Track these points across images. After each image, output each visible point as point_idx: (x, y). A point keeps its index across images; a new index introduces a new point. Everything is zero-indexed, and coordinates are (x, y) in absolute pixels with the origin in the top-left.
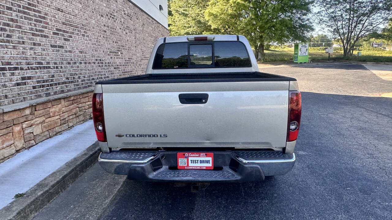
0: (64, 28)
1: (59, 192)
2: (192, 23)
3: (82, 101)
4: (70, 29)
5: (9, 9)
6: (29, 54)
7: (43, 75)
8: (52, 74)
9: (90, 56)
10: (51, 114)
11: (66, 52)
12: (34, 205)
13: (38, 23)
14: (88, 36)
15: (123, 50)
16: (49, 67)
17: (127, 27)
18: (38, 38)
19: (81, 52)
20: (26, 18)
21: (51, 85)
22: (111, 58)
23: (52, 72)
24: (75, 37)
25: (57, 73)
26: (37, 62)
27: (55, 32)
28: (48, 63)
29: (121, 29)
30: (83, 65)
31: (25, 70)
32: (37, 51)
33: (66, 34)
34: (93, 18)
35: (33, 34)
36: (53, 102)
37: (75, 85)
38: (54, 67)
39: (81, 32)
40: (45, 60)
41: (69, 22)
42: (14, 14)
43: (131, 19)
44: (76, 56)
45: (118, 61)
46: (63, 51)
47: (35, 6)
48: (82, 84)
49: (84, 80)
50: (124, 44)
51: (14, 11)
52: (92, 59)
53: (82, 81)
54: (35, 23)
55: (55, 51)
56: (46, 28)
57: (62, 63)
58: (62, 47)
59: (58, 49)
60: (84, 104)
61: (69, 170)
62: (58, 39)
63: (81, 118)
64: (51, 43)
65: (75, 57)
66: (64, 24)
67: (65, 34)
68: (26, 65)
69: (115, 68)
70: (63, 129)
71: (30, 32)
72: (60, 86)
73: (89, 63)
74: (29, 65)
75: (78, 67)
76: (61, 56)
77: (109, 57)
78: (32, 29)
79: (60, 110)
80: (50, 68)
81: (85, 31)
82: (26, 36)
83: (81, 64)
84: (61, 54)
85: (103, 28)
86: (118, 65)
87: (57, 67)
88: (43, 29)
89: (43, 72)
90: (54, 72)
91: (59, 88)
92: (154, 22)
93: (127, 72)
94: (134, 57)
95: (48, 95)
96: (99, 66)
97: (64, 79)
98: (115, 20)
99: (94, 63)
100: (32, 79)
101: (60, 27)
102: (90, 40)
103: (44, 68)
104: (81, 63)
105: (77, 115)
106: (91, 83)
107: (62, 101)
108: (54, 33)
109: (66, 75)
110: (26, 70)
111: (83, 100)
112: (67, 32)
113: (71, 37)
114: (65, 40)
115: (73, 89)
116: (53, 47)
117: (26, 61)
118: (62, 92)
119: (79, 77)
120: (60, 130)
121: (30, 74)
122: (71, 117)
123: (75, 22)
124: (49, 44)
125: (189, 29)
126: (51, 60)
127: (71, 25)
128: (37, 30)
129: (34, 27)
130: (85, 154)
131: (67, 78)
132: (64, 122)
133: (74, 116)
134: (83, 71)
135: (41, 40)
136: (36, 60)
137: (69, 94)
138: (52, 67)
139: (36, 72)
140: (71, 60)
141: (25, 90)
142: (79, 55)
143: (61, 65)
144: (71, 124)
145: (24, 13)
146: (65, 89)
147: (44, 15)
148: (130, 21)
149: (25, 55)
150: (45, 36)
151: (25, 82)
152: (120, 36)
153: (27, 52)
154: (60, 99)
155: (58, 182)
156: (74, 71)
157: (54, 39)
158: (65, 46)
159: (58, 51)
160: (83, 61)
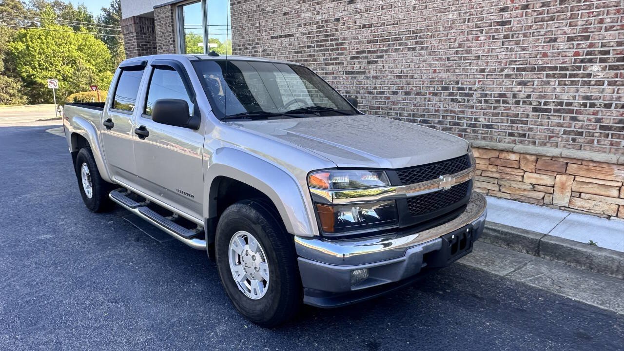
0: (370, 47)
5: (309, 47)
9: (423, 81)
11: (368, 78)
13: (334, 52)
18: (331, 67)
19: (400, 77)
20: (322, 50)
30: (401, 96)
33: (372, 55)
34: (454, 8)
35: (327, 64)
41: (381, 37)
42: (312, 50)
46: (362, 78)
47: (333, 35)
51: (313, 48)
54: (330, 52)
57: (358, 92)
58: (362, 73)
62: (357, 63)
64: (347, 70)
65: (385, 84)
66: (370, 42)
67: (369, 55)
71: (324, 63)
73: (418, 94)
75: (388, 98)
76: (357, 84)
78: (326, 60)
84: (358, 81)
88: (339, 56)
101: (364, 48)
104: (395, 93)
108: (353, 58)
112: (375, 52)
113: (381, 57)
114: (369, 62)
116: (348, 74)
123: (394, 34)
124: (343, 71)
127: (384, 40)
128: (331, 59)
140: (375, 88)
142: (392, 81)
145: (321, 46)
147: (343, 40)
150: (339, 64)
156: (377, 103)
157: (351, 64)
158: (367, 71)
159: (355, 78)
160: (402, 89)
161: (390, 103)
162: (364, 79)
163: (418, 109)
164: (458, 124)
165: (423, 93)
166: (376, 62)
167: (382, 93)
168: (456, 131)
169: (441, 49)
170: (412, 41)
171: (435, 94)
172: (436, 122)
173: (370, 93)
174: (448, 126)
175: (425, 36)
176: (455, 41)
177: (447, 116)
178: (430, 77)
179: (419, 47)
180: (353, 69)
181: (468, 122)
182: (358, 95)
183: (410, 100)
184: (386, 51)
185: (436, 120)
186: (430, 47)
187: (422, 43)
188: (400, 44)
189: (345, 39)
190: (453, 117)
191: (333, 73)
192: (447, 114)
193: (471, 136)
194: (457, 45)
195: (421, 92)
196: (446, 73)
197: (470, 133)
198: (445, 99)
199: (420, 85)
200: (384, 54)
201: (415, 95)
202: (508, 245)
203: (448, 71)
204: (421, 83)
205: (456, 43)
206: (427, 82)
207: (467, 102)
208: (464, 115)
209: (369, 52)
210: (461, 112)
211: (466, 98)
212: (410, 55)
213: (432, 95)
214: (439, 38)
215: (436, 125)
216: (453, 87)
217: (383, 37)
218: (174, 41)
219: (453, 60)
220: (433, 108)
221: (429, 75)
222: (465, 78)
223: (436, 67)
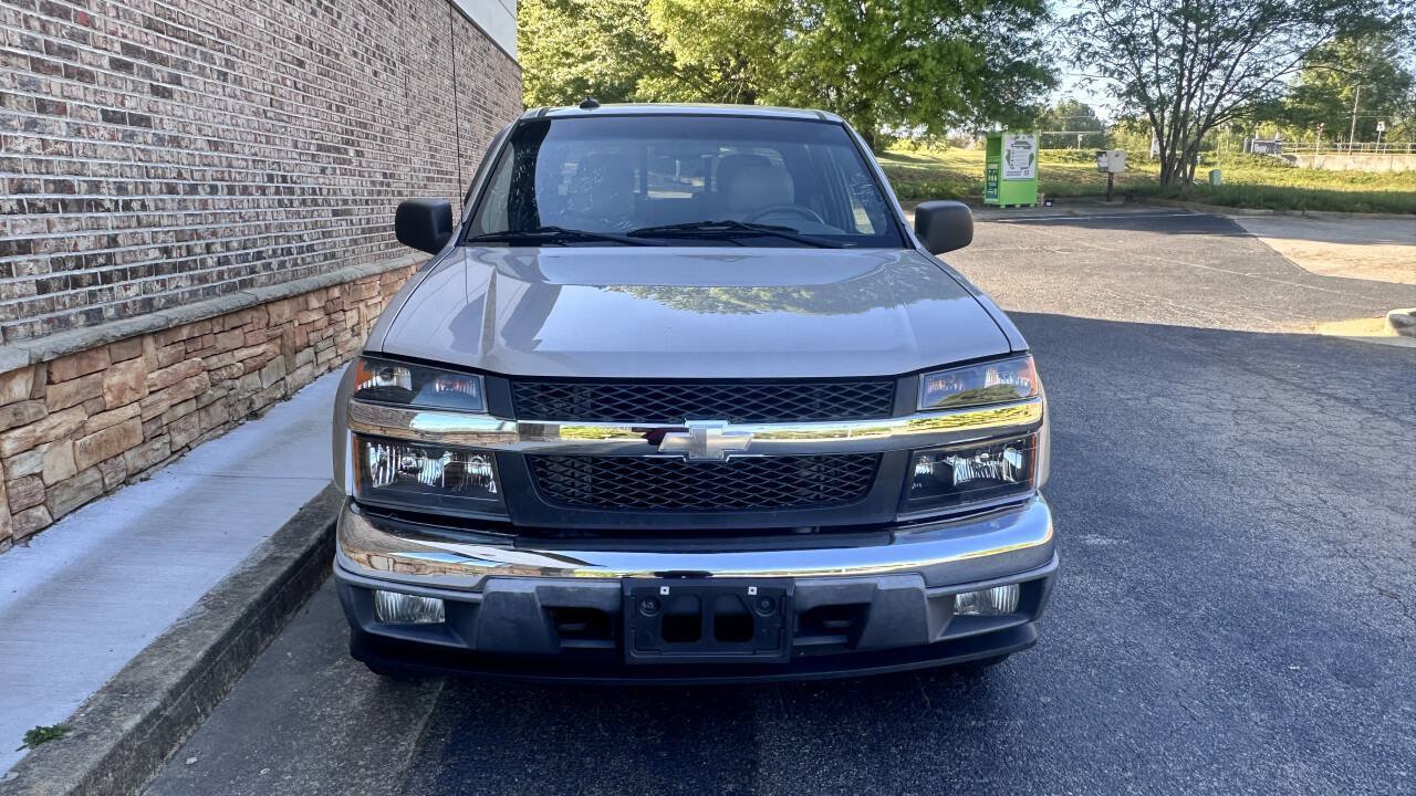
0: (150, 41)
1: (198, 715)
2: (598, 44)
3: (219, 346)
4: (172, 49)
6: (22, 148)
7: (74, 235)
8: (111, 232)
9: (246, 160)
10: (109, 398)
11: (160, 140)
12: (113, 771)
13: (54, 20)
14: (238, 81)
15: (363, 141)
16: (98, 205)
17: (377, 46)
18: (57, 81)
19: (214, 146)
21: (107, 278)
22: (323, 171)
23: (110, 226)
24: (194, 82)
25: (129, 227)
26: (54, 182)
27: (118, 60)
28: (95, 187)
29: (355, 54)
30: (223, 196)
31: (9, 213)
32: (51, 133)
33: (159, 67)
35: (37, 65)
36: (114, 348)
37: (192, 278)
38: (117, 202)
39: (215, 64)
40: (85, 175)
41: (170, 19)
43: (390, 19)
44: (197, 159)
45: (347, 185)
46: (149, 139)
48: (220, 276)
49: (226, 261)
50: (366, 116)
52: (254, 175)
53: (219, 263)
54: (44, 17)
55: (120, 136)
56: (84, 39)
57: (147, 190)
58: (143, 121)
59: (129, 128)
60: (227, 359)
61: (226, 626)
62: (130, 87)
63: (219, 413)
64: (105, 104)
65: (195, 165)
67: (154, 67)
68: (11, 193)
69: (335, 213)
70: (153, 457)
71: (25, 57)
72: (138, 280)
73: (245, 191)
74: (23, 192)
75: (204, 205)
76: (140, 160)
77: (316, 168)
78: (30, 43)
79: (140, 378)
80: (103, 206)
81: (229, 57)
82: (10, 70)
83: (216, 193)
84: (143, 151)
85: (293, 48)
86: (345, 202)
87: (127, 206)
88: (74, 44)
89: (75, 225)
90: (115, 224)
91: (133, 291)
92: (472, 32)
93: (377, 229)
94: (403, 170)
95: (94, 318)
96: (281, 203)
97: (154, 255)
98: (335, 17)
99: (263, 190)
100: (36, 254)
101: (138, 38)
102: (248, 97)
103: (81, 205)
104: (214, 190)
105: (205, 400)
106: (253, 271)
107: (149, 344)
109: (161, 237)
110: (12, 212)
111: (224, 341)
112: (163, 61)
113: (177, 80)
114: (156, 91)
115: (187, 295)
116: (111, 121)
117: (12, 175)
118: (148, 306)
119: (208, 248)
120: (141, 463)
121: (27, 230)
122: (181, 410)
123: (189, 20)
124: (96, 106)
125: (585, 66)
126: (104, 172)
127: (176, 33)
128: (49, 49)
129: (39, 36)
130: (273, 560)
131: (166, 251)
132: (157, 428)
133: (193, 405)
134: (224, 224)
135: (65, 88)
136: (48, 173)
137: (175, 313)
138: (107, 205)
139: (48, 221)
140: (180, 175)
141: (8, 298)
142: (206, 157)
143: (144, 194)
144: (180, 440)
146: (158, 295)
148: (388, 23)
149: (7, 150)
150: (83, 75)
151: (9, 264)
152: (354, 83)
153: (16, 138)
154: (141, 335)
155: (191, 676)
156: (190, 220)
157: (114, 86)
158: (155, 118)
159: (132, 136)
160: (223, 180)
161: (210, 219)
162: (153, 144)
163: (247, 228)
165: (251, 189)
166: (171, 94)
167: (194, 189)
172: (270, 252)
173: (172, 189)
174: (280, 258)
176: (266, 79)
177: (278, 237)
180: (123, 104)
182: (148, 197)
184: (185, 66)
185: (270, 249)
186: (244, 81)
187: (233, 66)
188: (204, 57)
190: (285, 238)
194: (269, 88)
195: (247, 187)
198: (273, 201)
199: (244, 168)
200: (184, 74)
201: (240, 194)
204: (245, 164)
206: (250, 163)
209: (152, 57)
213: (259, 192)
216: (276, 175)
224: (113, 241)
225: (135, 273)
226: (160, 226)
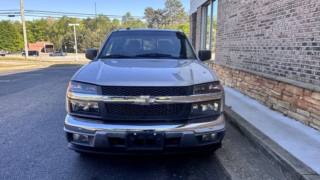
8: (252, 55)
9: (292, 39)
11: (264, 38)
16: (251, 51)
18: (250, 32)
19: (280, 37)
20: (247, 22)
25: (255, 55)
30: (280, 50)
35: (248, 31)
37: (265, 68)
46: (262, 38)
47: (252, 12)
49: (277, 67)
51: (243, 21)
54: (250, 23)
56: (255, 24)
57: (259, 48)
62: (261, 29)
65: (272, 42)
66: (268, 14)
67: (267, 23)
72: (255, 65)
75: (273, 52)
76: (259, 43)
78: (248, 28)
83: (277, 49)
95: (248, 68)
97: (258, 61)
103: (249, 51)
104: (277, 48)
108: (260, 26)
109: (260, 58)
112: (269, 20)
113: (272, 23)
114: (266, 28)
115: (264, 71)
116: (256, 36)
117: (242, 46)
118: (255, 70)
121: (243, 53)
122: (255, 92)
123: (279, 7)
127: (274, 12)
128: (250, 28)
133: (257, 92)
138: (253, 51)
140: (267, 45)
142: (276, 40)
143: (259, 49)
145: (247, 20)
146: (258, 69)
150: (253, 30)
156: (268, 55)
157: (258, 30)
158: (265, 34)
159: (258, 39)
160: (280, 46)
161: (274, 55)
162: (263, 39)
163: (287, 60)
164: (309, 72)
165: (291, 48)
166: (269, 27)
167: (270, 48)
168: (309, 77)
169: (305, 14)
170: (288, 10)
171: (298, 49)
172: (297, 69)
173: (265, 48)
174: (304, 73)
175: (296, 6)
176: (314, 7)
177: (304, 65)
178: (297, 36)
179: (292, 14)
180: (258, 33)
181: (317, 71)
183: (284, 53)
184: (275, 19)
185: (297, 68)
186: (298, 14)
187: (294, 11)
188: (282, 14)
189: (256, 14)
190: (307, 66)
191: (250, 36)
192: (304, 64)
193: (318, 83)
194: (315, 10)
195: (290, 47)
196: (306, 32)
197: (317, 80)
198: (304, 52)
199: (290, 42)
200: (274, 21)
201: (287, 50)
202: (283, 171)
203: (308, 30)
204: (291, 40)
205: (315, 7)
206: (294, 40)
207: (318, 55)
208: (315, 65)
209: (267, 21)
210: (313, 63)
211: (317, 52)
212: (287, 20)
213: (296, 49)
214: (305, 6)
215: (297, 72)
216: (309, 43)
217: (274, 9)
218: (201, 24)
219: (311, 22)
220: (296, 59)
221: (296, 35)
222: (317, 36)
223: (300, 28)
224: (252, 57)
225: (255, 63)
226: (261, 55)
